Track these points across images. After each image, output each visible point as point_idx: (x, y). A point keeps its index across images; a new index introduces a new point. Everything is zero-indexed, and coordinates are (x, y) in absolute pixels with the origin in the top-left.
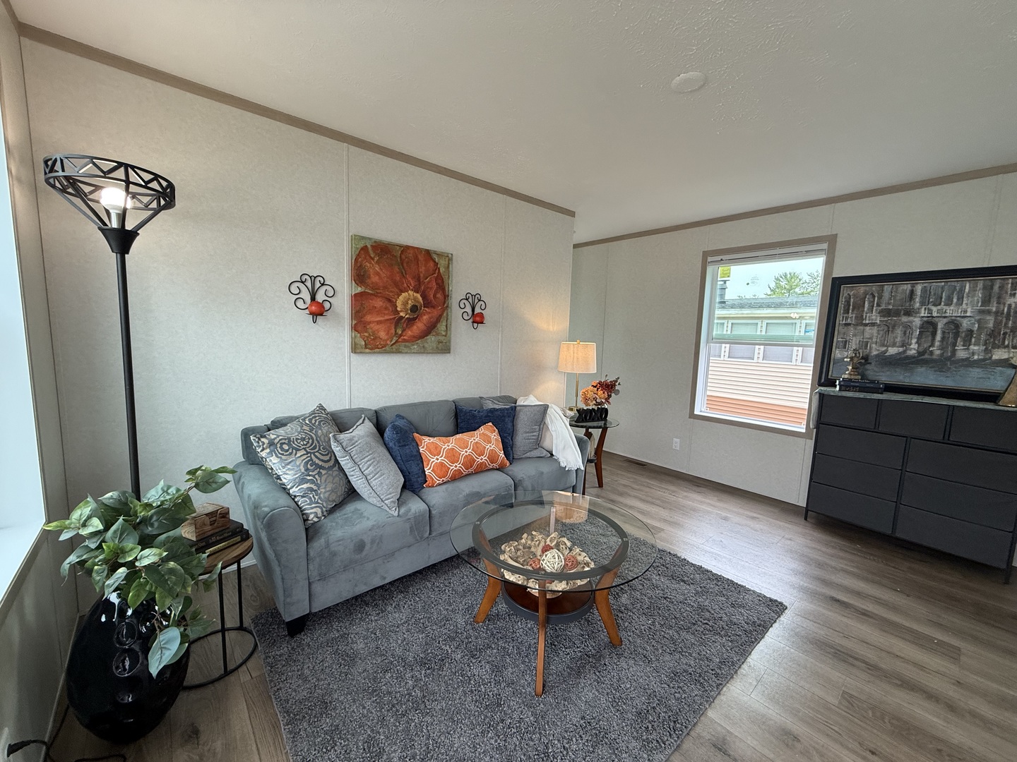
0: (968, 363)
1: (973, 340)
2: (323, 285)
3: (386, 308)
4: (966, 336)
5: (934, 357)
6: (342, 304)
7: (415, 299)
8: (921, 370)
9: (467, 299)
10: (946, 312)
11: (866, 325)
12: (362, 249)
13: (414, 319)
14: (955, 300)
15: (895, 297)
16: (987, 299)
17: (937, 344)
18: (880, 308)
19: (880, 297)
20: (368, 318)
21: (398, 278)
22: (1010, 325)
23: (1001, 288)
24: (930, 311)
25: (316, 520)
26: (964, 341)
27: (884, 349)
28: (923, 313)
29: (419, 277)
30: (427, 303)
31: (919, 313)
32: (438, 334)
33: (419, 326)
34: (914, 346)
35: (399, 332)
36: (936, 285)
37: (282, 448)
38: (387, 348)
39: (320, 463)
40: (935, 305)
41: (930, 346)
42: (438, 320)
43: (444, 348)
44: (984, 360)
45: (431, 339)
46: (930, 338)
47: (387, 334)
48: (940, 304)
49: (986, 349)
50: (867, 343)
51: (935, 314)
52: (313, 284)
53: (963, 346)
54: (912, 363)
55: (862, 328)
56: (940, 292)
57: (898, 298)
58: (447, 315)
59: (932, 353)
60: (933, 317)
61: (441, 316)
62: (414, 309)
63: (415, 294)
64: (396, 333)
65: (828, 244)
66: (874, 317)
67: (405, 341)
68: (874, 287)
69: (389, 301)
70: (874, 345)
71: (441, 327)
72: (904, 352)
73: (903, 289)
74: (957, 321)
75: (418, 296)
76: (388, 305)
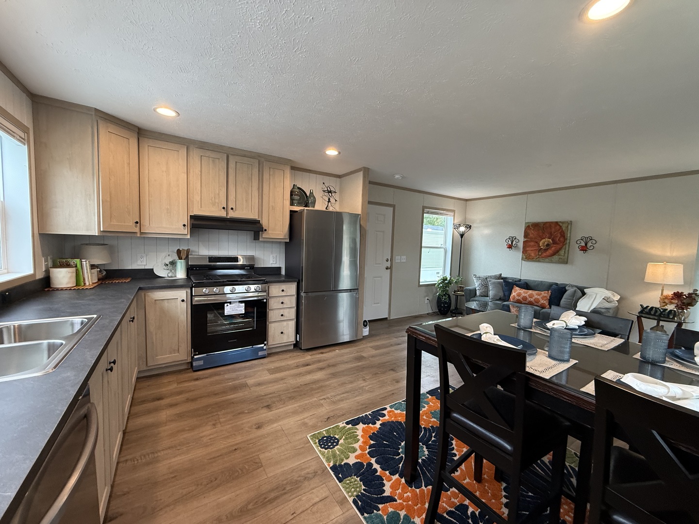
2: (516, 239)
3: (535, 245)
6: (521, 245)
7: (549, 241)
9: (583, 240)
12: (528, 226)
13: (548, 249)
20: (528, 249)
21: (541, 234)
29: (551, 232)
30: (554, 242)
32: (559, 255)
33: (550, 252)
35: (540, 254)
38: (534, 259)
39: (484, 284)
42: (560, 249)
43: (565, 262)
45: (556, 257)
47: (535, 254)
52: (512, 239)
58: (566, 247)
61: (562, 248)
62: (548, 245)
64: (538, 254)
67: (542, 257)
69: (536, 242)
71: (562, 252)
75: (550, 240)
76: (536, 244)
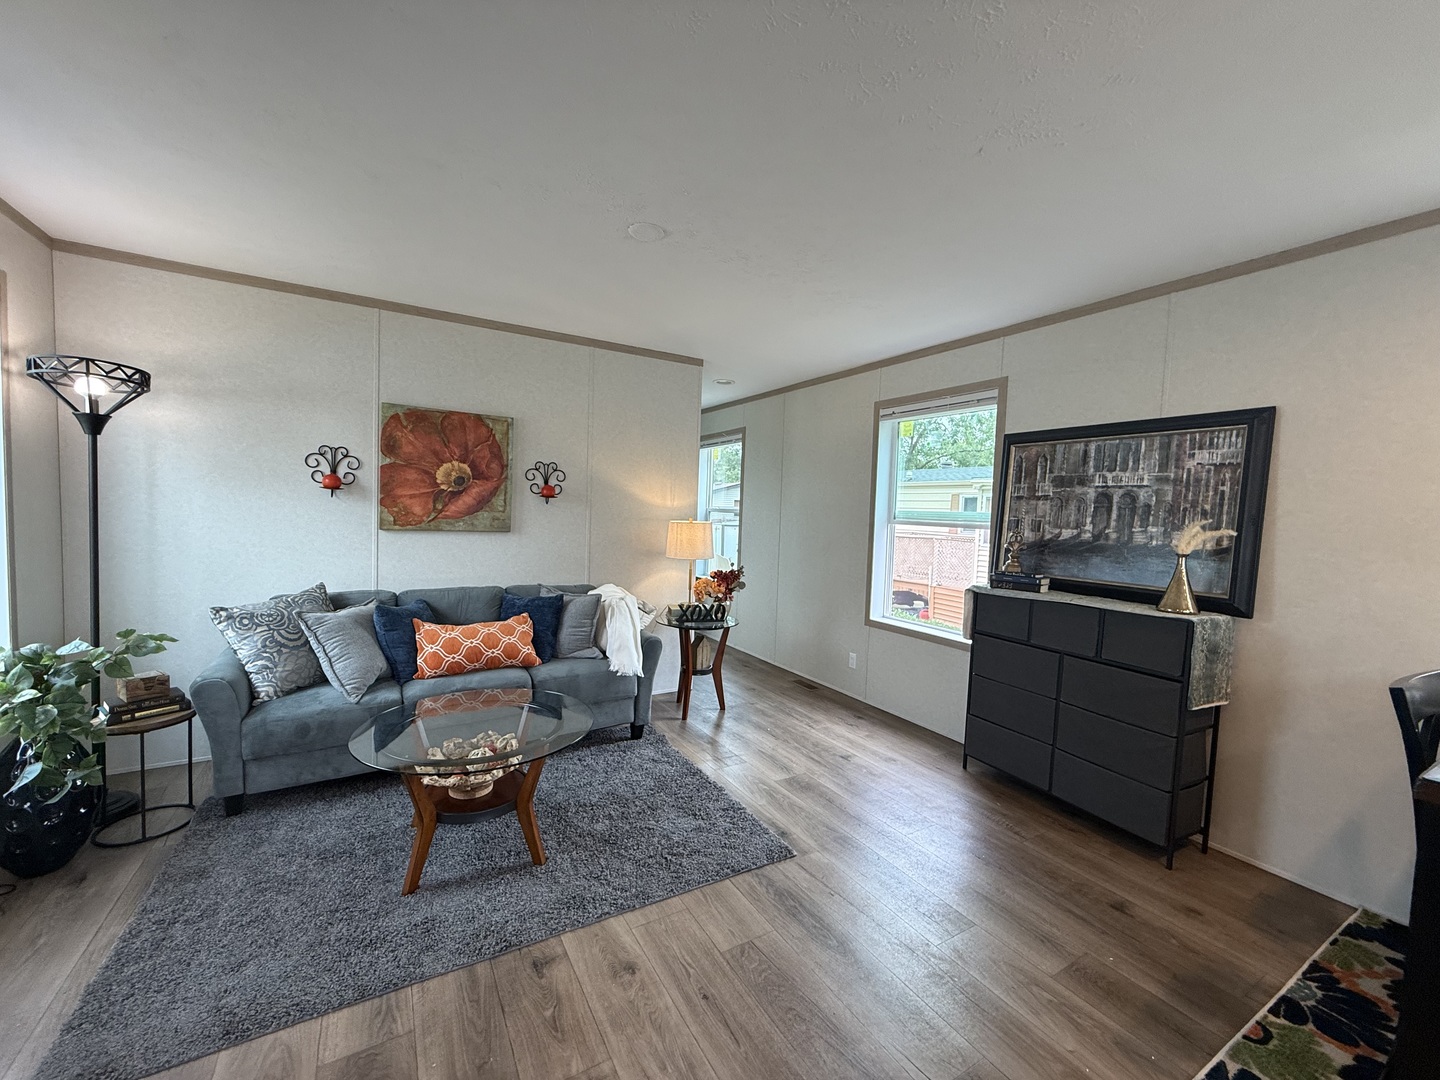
0: (1146, 551)
1: (1151, 518)
2: (346, 456)
3: (423, 481)
4: (1144, 512)
5: (1110, 542)
6: (370, 477)
7: (460, 469)
8: (1096, 560)
9: (537, 469)
10: (1121, 480)
11: (1039, 498)
12: (392, 417)
13: (460, 493)
14: (1131, 464)
15: (1068, 459)
16: (1165, 461)
17: (1113, 524)
18: (1053, 475)
19: (1052, 461)
20: (399, 492)
21: (438, 448)
22: (1190, 498)
23: (1179, 446)
24: (1105, 477)
25: (266, 699)
26: (1142, 520)
27: (1057, 531)
28: (1098, 482)
29: (467, 445)
30: (478, 475)
31: (1093, 481)
32: (492, 510)
33: (467, 500)
34: (1089, 527)
35: (439, 507)
36: (1112, 442)
37: (240, 622)
38: (423, 525)
39: (283, 641)
40: (1111, 470)
41: (1105, 528)
42: (494, 493)
43: (503, 527)
44: (1164, 546)
45: (484, 516)
46: (1105, 516)
47: (424, 509)
48: (1115, 470)
49: (1165, 530)
50: (1040, 521)
51: (1110, 483)
52: (334, 457)
53: (1141, 527)
54: (1088, 550)
55: (1034, 502)
56: (1115, 453)
57: (1071, 461)
58: (506, 488)
59: (1107, 537)
60: (1108, 487)
61: (497, 489)
62: (460, 480)
63: (461, 465)
64: (435, 509)
65: (998, 389)
66: (1046, 488)
67: (446, 517)
68: (1046, 447)
69: (427, 473)
70: (1047, 526)
71: (498, 501)
72: (1079, 535)
73: (1076, 450)
74: (1132, 491)
75: (465, 466)
76: (425, 477)
